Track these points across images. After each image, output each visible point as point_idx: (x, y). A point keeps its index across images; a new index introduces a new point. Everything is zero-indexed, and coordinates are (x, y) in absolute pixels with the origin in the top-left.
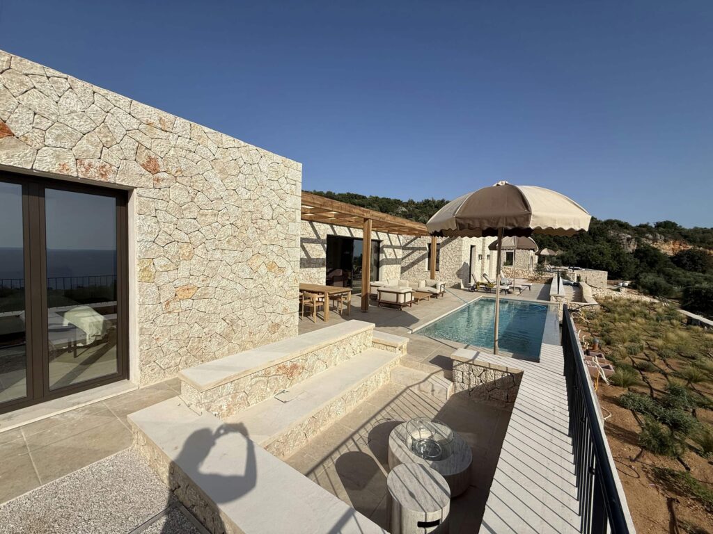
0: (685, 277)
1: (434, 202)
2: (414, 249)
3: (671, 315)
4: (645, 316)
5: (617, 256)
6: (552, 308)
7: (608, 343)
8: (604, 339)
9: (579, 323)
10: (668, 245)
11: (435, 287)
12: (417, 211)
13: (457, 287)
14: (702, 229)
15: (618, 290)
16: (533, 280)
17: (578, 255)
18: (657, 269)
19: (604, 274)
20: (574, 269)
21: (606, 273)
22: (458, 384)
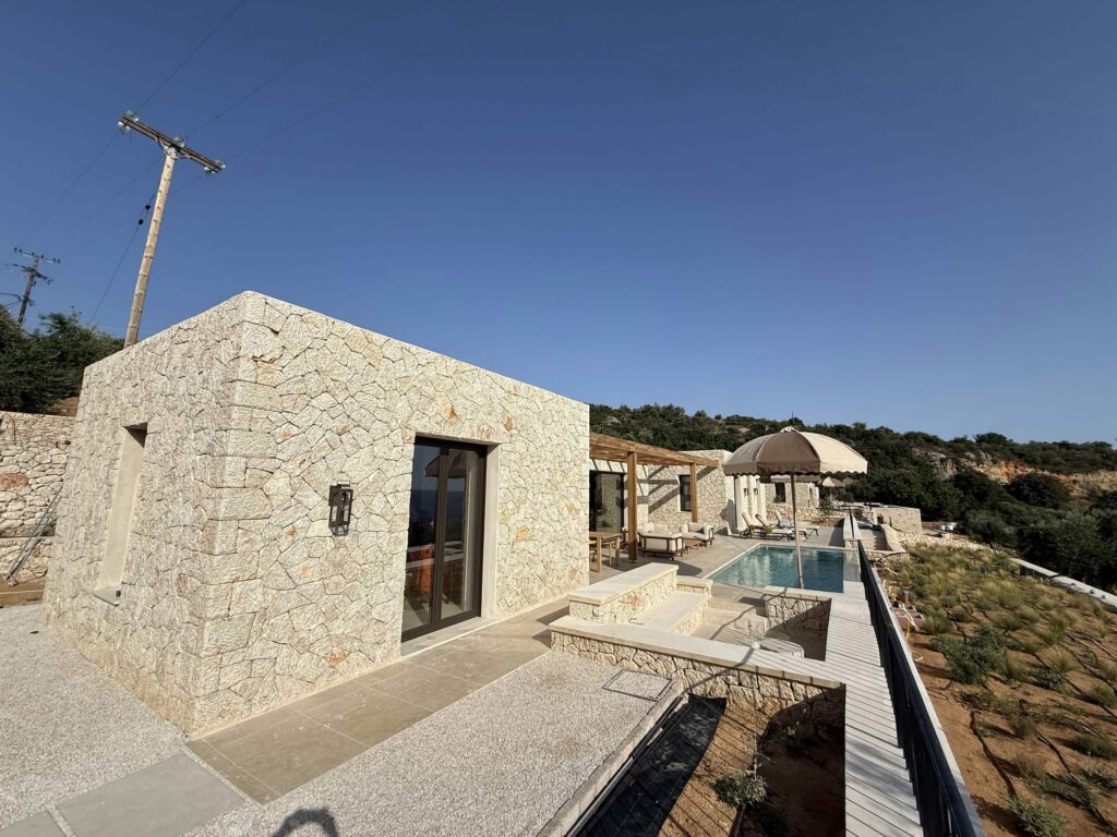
0: (1030, 514)
1: (658, 409)
2: (661, 483)
3: (1000, 563)
4: (968, 567)
5: (931, 485)
6: (849, 557)
7: (921, 596)
8: (915, 590)
9: (885, 576)
10: (1000, 467)
11: (702, 531)
12: (633, 422)
13: (723, 532)
14: (1040, 443)
15: (940, 536)
16: (820, 522)
17: (875, 484)
18: (989, 503)
19: (915, 513)
20: (871, 506)
21: (918, 510)
22: (772, 619)
